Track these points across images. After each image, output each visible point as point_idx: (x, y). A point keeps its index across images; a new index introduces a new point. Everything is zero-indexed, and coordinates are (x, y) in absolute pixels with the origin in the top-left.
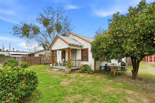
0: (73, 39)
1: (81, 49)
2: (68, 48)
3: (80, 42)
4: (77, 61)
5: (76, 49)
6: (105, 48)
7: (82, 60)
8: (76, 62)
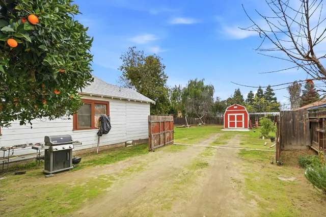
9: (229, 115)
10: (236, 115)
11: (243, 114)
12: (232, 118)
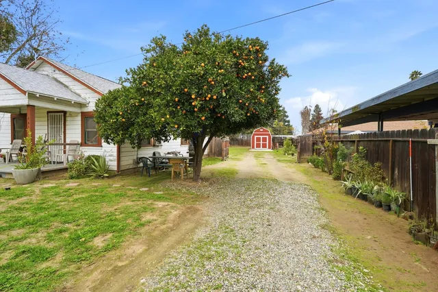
0: (56, 80)
1: (82, 113)
2: (28, 106)
3: (77, 92)
4: (67, 147)
5: (65, 113)
6: (121, 113)
7: (84, 144)
8: (65, 148)
9: (256, 137)
10: (261, 137)
11: (267, 137)
12: (258, 139)
